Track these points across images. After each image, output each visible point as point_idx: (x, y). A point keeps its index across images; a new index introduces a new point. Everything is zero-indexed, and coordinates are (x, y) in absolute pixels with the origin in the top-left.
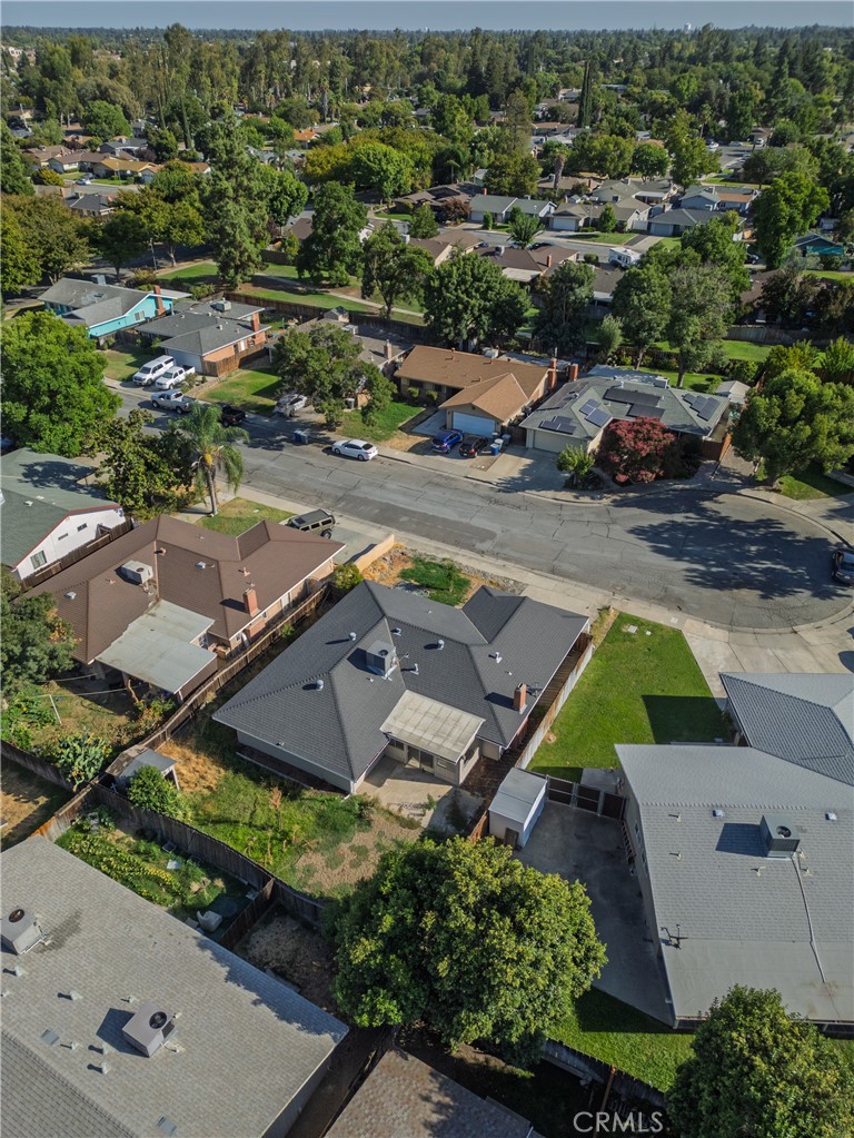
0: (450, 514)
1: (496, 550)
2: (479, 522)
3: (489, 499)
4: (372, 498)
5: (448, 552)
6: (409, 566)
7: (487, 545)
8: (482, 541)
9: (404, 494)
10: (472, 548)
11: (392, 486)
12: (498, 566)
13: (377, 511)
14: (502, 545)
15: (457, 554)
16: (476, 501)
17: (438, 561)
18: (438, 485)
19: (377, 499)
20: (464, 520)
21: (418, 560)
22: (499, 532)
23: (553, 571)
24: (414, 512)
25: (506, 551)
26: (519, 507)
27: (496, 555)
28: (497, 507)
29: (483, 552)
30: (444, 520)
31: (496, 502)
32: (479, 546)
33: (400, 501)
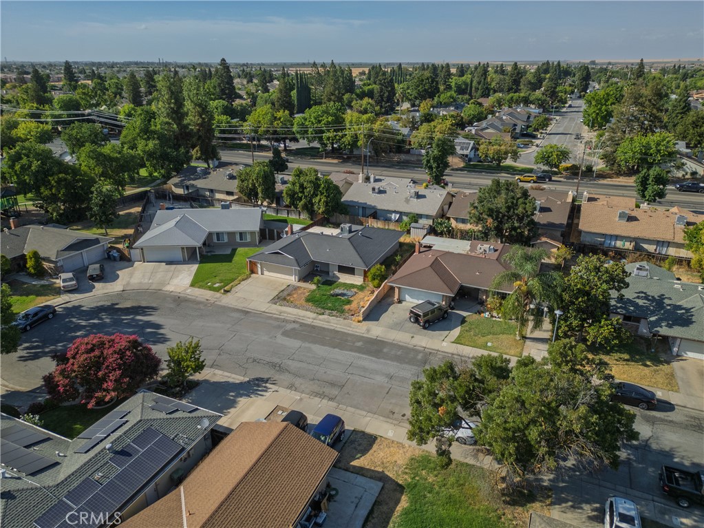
0: (320, 350)
1: (284, 324)
2: (294, 344)
3: (279, 368)
4: (395, 363)
5: (320, 320)
6: (347, 307)
7: (289, 327)
8: (294, 329)
9: (365, 369)
10: (302, 325)
11: (380, 379)
12: (285, 312)
13: (385, 350)
14: (279, 327)
15: (314, 319)
16: (293, 365)
17: (327, 312)
18: (333, 384)
19: (389, 362)
20: (307, 345)
21: (342, 312)
22: (279, 336)
23: (246, 313)
24: (351, 350)
25: (276, 323)
26: (254, 361)
27: (285, 321)
28: (276, 360)
29: (294, 322)
30: (324, 344)
31: (274, 365)
32: (297, 326)
33: (367, 361)
